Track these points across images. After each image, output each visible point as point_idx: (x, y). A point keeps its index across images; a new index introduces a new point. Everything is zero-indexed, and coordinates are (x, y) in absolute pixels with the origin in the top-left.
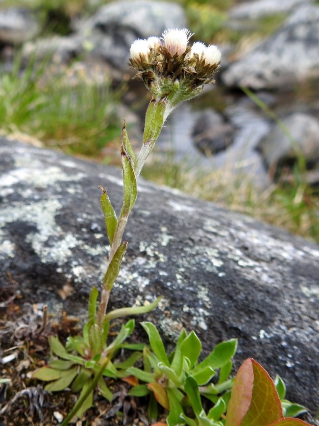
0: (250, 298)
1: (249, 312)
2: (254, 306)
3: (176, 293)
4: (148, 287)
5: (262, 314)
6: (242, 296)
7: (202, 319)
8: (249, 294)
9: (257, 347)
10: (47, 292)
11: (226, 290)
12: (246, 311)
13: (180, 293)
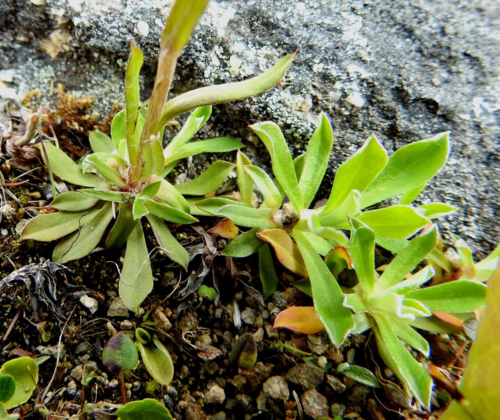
0: (450, 30)
1: (448, 61)
2: (459, 47)
3: (296, 33)
4: (232, 24)
5: (474, 61)
6: (431, 25)
7: (355, 85)
8: (446, 20)
9: (469, 133)
10: (17, 46)
11: (398, 17)
12: (443, 58)
13: (305, 33)
